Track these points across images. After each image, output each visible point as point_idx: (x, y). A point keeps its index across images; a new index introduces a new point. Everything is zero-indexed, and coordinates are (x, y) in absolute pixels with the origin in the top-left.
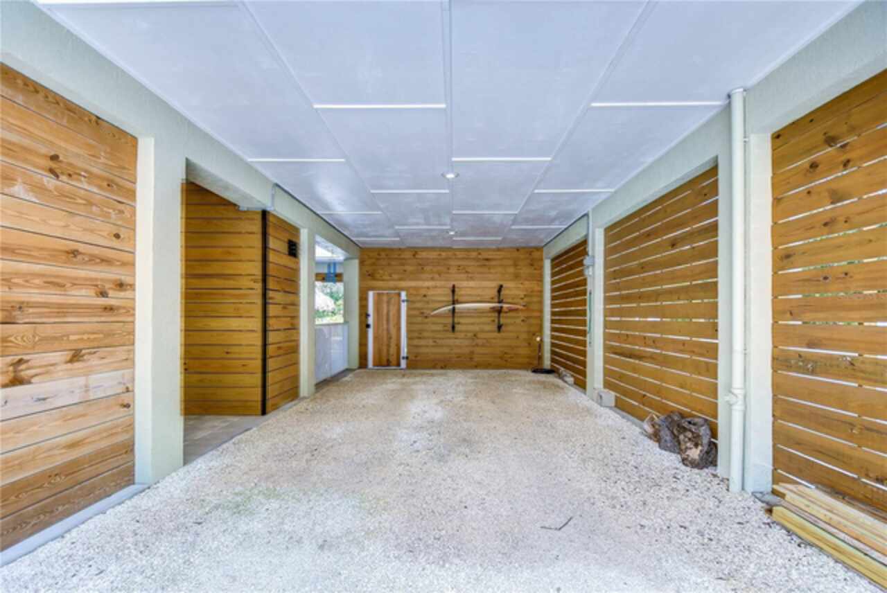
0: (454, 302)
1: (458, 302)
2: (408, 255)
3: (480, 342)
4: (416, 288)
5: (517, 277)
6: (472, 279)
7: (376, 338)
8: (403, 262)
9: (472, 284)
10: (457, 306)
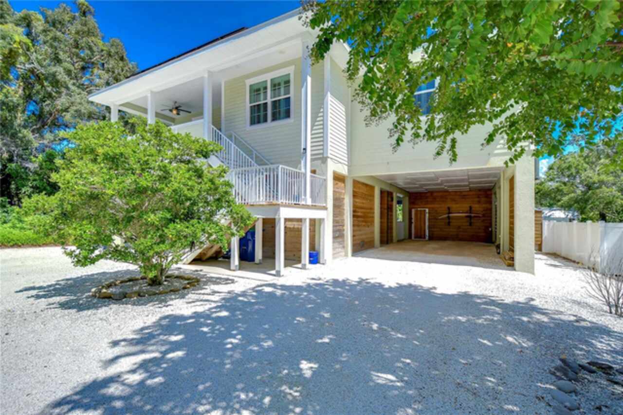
0: (449, 213)
1: (451, 213)
2: (429, 195)
3: (461, 230)
4: (433, 208)
5: (479, 202)
6: (457, 203)
7: (415, 227)
8: (427, 197)
9: (458, 206)
10: (451, 215)
